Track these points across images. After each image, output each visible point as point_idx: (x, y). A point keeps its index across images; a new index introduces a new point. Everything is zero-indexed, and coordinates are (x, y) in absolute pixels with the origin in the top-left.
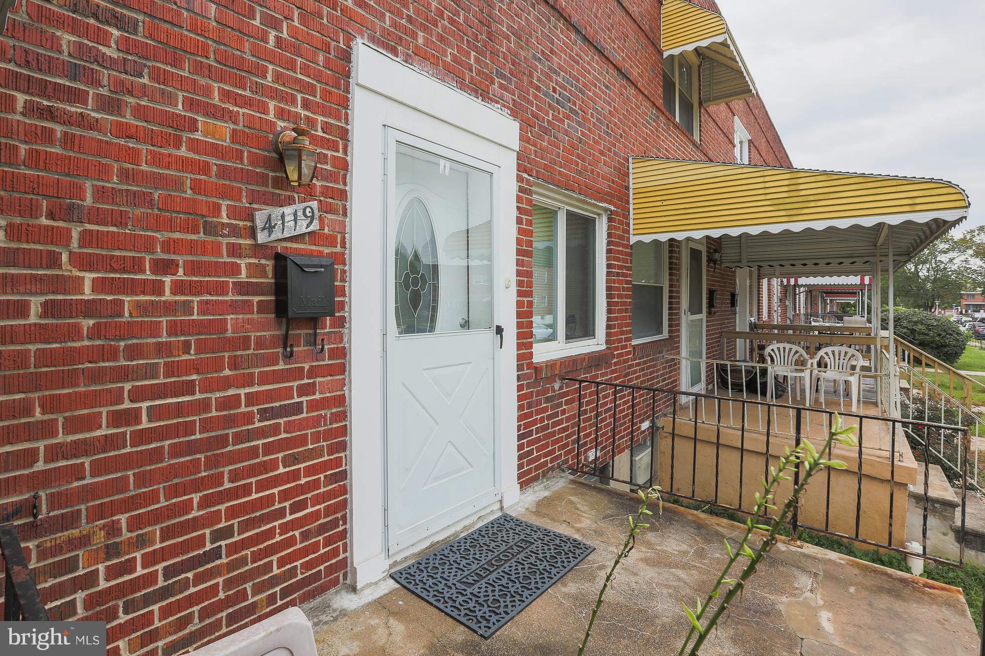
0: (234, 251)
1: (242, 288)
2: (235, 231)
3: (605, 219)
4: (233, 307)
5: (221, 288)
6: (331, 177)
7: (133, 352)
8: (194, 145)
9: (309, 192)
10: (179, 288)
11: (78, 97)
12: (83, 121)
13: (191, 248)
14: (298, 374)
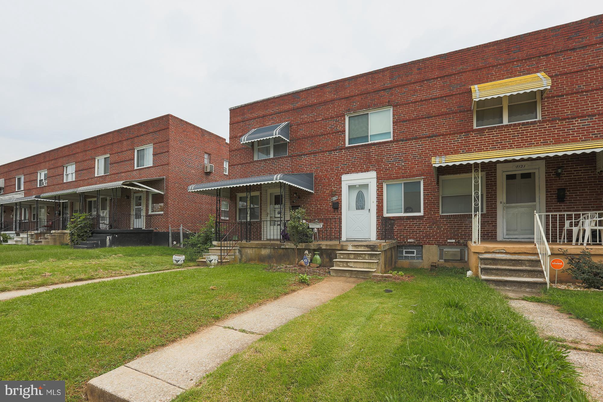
0: (329, 202)
1: (330, 206)
2: (329, 200)
3: (423, 180)
4: (329, 208)
5: (328, 206)
6: (340, 192)
7: (322, 212)
8: (326, 193)
9: (337, 195)
10: (325, 206)
11: (318, 192)
12: (319, 194)
13: (326, 202)
14: (336, 214)
